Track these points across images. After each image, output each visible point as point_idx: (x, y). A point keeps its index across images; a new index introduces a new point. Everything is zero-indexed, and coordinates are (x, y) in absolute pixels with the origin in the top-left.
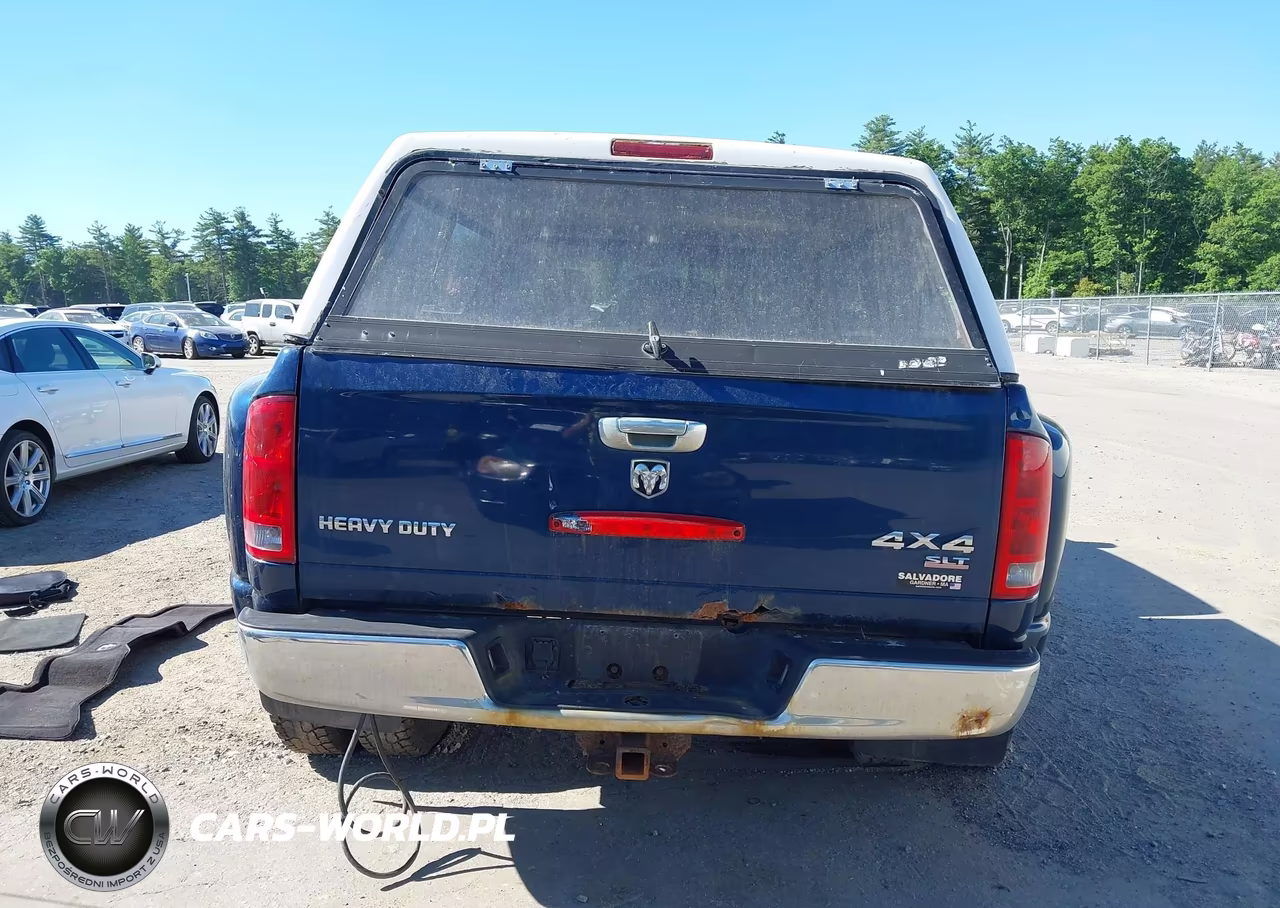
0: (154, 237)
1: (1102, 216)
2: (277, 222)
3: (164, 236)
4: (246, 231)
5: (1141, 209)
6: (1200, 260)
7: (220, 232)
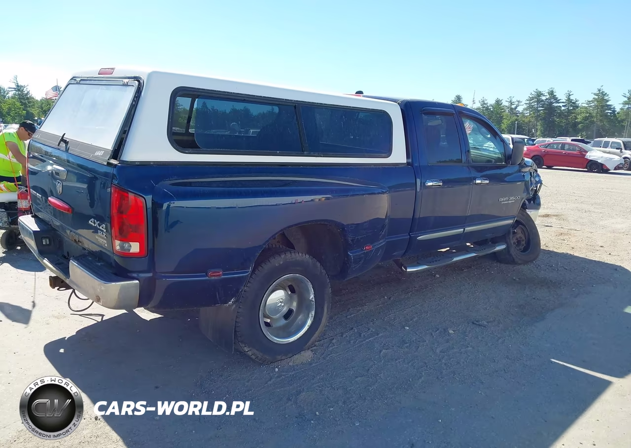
0: (507, 104)
2: (570, 95)
3: (512, 103)
4: (552, 100)
7: (539, 101)
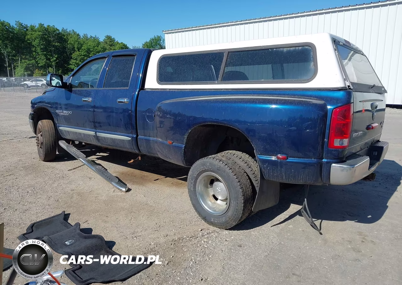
1: (38, 50)
5: (51, 48)
6: (71, 65)
